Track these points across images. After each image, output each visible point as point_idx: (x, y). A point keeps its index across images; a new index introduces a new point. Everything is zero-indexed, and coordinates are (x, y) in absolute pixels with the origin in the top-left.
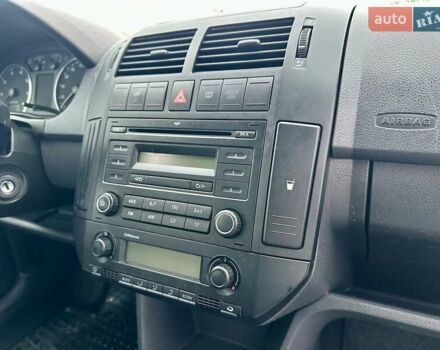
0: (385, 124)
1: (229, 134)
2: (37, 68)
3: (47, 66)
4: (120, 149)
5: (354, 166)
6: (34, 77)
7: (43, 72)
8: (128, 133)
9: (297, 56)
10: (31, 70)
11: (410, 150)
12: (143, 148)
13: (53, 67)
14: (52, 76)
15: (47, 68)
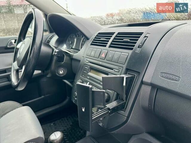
0: (162, 76)
1: (113, 69)
2: (78, 36)
3: (80, 36)
4: (86, 68)
5: (151, 89)
6: (77, 38)
7: (79, 38)
8: (89, 63)
9: (138, 47)
10: (76, 36)
11: (168, 88)
12: (92, 69)
13: (81, 36)
14: (81, 39)
15: (80, 37)
